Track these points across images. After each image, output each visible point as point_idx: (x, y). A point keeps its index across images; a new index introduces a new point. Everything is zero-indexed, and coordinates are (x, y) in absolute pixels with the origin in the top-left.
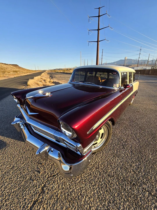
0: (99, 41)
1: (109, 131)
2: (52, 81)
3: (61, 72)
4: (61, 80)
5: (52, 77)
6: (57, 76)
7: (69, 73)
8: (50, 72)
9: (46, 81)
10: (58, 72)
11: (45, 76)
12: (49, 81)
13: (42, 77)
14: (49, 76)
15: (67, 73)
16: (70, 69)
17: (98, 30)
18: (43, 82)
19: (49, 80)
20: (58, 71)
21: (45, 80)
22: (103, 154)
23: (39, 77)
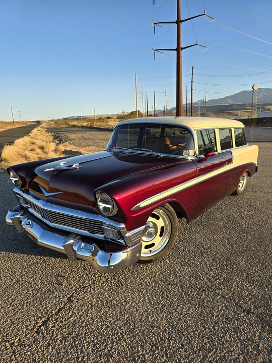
0: (182, 49)
1: (173, 223)
2: (62, 148)
3: (82, 127)
4: (86, 146)
5: (58, 139)
6: (73, 136)
7: (106, 127)
8: (53, 126)
9: (46, 150)
10: (74, 126)
11: (41, 137)
12: (54, 148)
13: (33, 141)
14: (52, 137)
15: (99, 129)
16: (108, 118)
17: (178, 22)
18: (39, 151)
19: (52, 146)
20: (75, 123)
21: (42, 148)
22: (164, 263)
23: (26, 139)
